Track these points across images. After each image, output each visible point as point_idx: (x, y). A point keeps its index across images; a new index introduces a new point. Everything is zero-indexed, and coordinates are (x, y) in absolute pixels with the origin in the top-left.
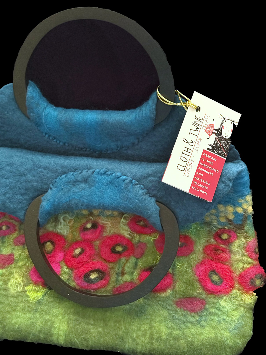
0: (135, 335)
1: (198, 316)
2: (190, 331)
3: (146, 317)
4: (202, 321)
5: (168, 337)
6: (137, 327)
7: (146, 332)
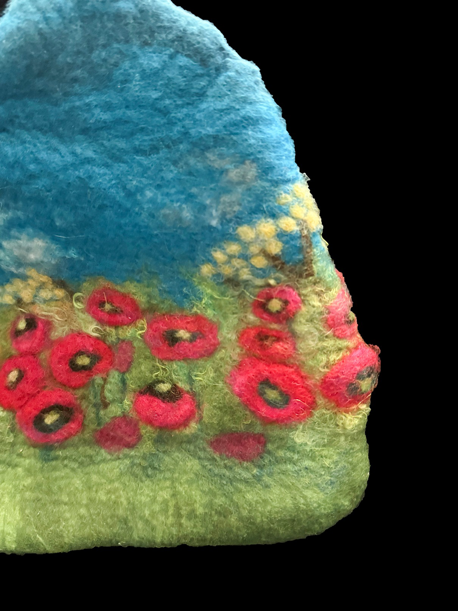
0: (147, 513)
1: (256, 467)
2: (245, 498)
3: (162, 476)
4: (263, 475)
5: (207, 511)
6: (150, 497)
7: (167, 506)
